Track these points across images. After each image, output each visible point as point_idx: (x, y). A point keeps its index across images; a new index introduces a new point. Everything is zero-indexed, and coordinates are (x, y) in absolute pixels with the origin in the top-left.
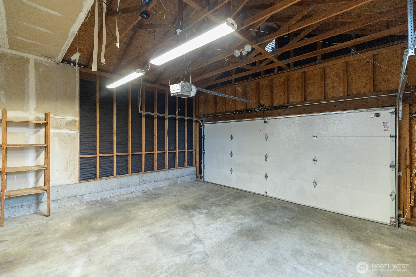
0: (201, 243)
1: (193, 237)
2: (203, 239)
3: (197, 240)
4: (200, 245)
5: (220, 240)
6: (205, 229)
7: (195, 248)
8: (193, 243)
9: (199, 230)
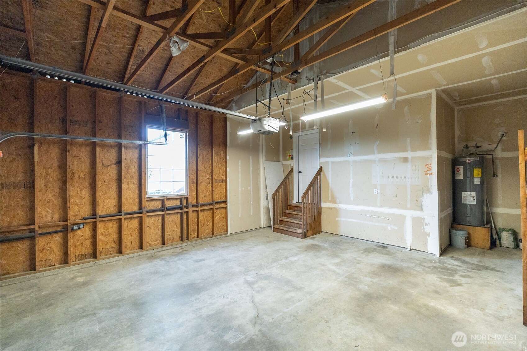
0: (247, 281)
1: (255, 286)
2: (245, 284)
3: (250, 284)
4: (248, 279)
5: (227, 284)
6: (239, 295)
7: (254, 277)
8: (255, 281)
9: (248, 294)
